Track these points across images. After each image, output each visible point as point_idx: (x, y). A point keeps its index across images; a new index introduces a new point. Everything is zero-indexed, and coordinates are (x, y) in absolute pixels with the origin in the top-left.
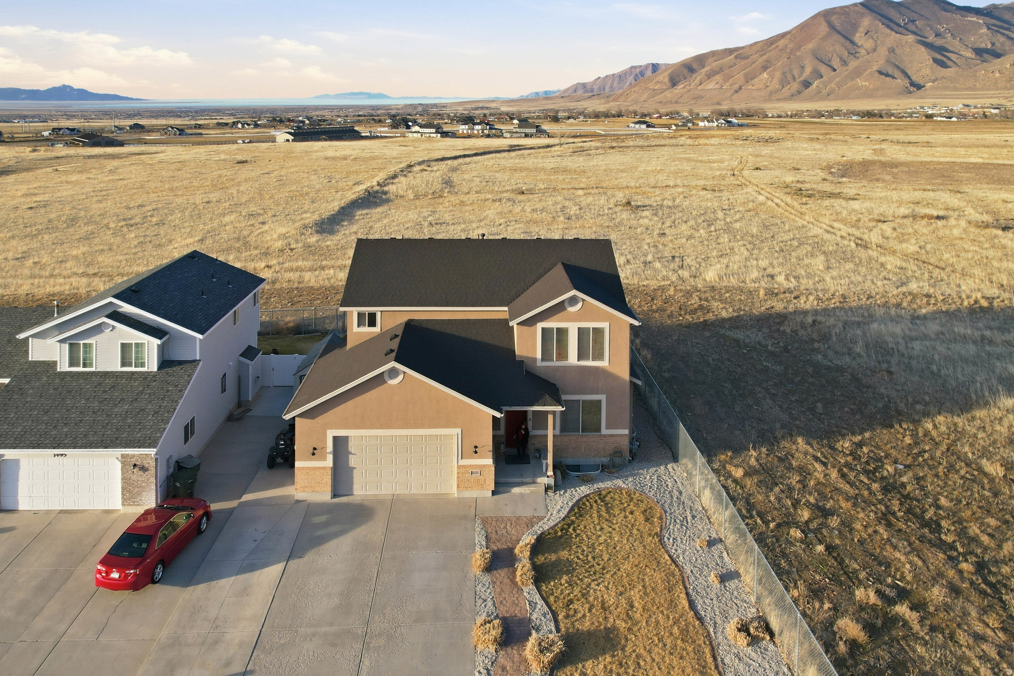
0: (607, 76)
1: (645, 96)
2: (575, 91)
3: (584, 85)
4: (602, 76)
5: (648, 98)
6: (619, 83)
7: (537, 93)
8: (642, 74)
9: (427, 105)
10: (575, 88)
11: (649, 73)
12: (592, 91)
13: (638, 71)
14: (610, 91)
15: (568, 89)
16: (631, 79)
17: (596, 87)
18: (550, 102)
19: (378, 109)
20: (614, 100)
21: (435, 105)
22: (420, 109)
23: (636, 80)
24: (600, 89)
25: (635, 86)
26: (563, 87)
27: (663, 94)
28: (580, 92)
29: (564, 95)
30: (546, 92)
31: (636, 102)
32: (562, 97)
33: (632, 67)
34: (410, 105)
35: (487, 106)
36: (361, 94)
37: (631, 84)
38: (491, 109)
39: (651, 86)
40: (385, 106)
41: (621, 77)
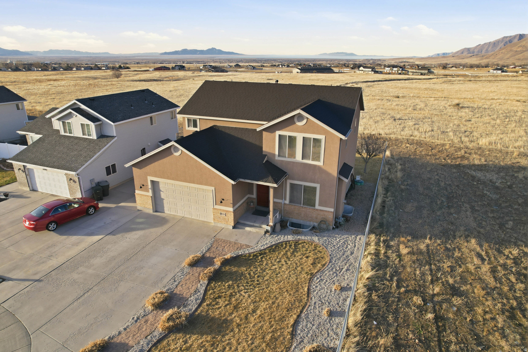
0: (485, 43)
1: (508, 56)
2: (462, 53)
3: (468, 50)
4: (482, 43)
5: (511, 57)
6: (492, 48)
7: (438, 54)
8: (510, 41)
9: (375, 60)
10: (462, 51)
11: (516, 40)
12: (473, 52)
13: (508, 39)
14: (485, 53)
15: (458, 52)
16: (502, 45)
17: (476, 50)
18: (445, 59)
19: (350, 61)
20: (486, 58)
21: (380, 60)
22: (371, 62)
23: (505, 45)
24: (478, 52)
25: (503, 49)
26: (455, 51)
27: (522, 54)
28: (465, 54)
29: (454, 55)
30: (444, 54)
31: (501, 59)
32: (453, 56)
33: (504, 37)
34: (366, 59)
35: (408, 61)
36: (342, 53)
37: (501, 48)
38: (410, 62)
39: (515, 49)
40: (354, 60)
41: (495, 44)
